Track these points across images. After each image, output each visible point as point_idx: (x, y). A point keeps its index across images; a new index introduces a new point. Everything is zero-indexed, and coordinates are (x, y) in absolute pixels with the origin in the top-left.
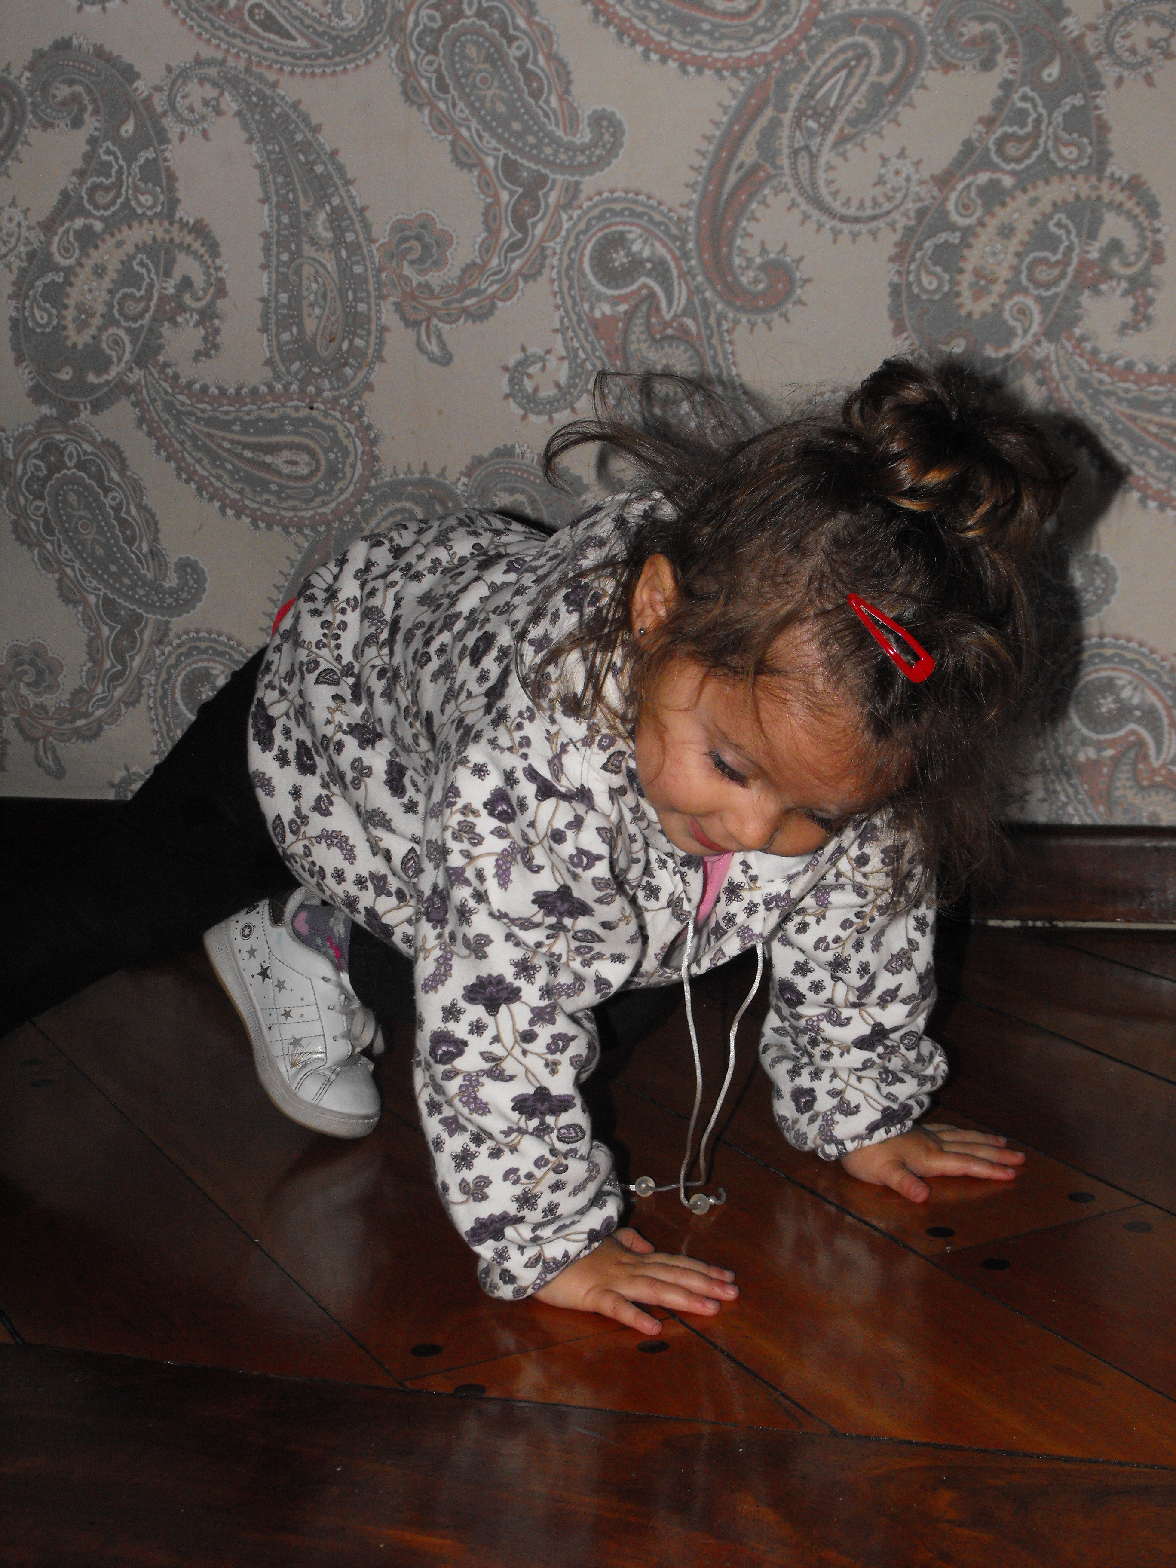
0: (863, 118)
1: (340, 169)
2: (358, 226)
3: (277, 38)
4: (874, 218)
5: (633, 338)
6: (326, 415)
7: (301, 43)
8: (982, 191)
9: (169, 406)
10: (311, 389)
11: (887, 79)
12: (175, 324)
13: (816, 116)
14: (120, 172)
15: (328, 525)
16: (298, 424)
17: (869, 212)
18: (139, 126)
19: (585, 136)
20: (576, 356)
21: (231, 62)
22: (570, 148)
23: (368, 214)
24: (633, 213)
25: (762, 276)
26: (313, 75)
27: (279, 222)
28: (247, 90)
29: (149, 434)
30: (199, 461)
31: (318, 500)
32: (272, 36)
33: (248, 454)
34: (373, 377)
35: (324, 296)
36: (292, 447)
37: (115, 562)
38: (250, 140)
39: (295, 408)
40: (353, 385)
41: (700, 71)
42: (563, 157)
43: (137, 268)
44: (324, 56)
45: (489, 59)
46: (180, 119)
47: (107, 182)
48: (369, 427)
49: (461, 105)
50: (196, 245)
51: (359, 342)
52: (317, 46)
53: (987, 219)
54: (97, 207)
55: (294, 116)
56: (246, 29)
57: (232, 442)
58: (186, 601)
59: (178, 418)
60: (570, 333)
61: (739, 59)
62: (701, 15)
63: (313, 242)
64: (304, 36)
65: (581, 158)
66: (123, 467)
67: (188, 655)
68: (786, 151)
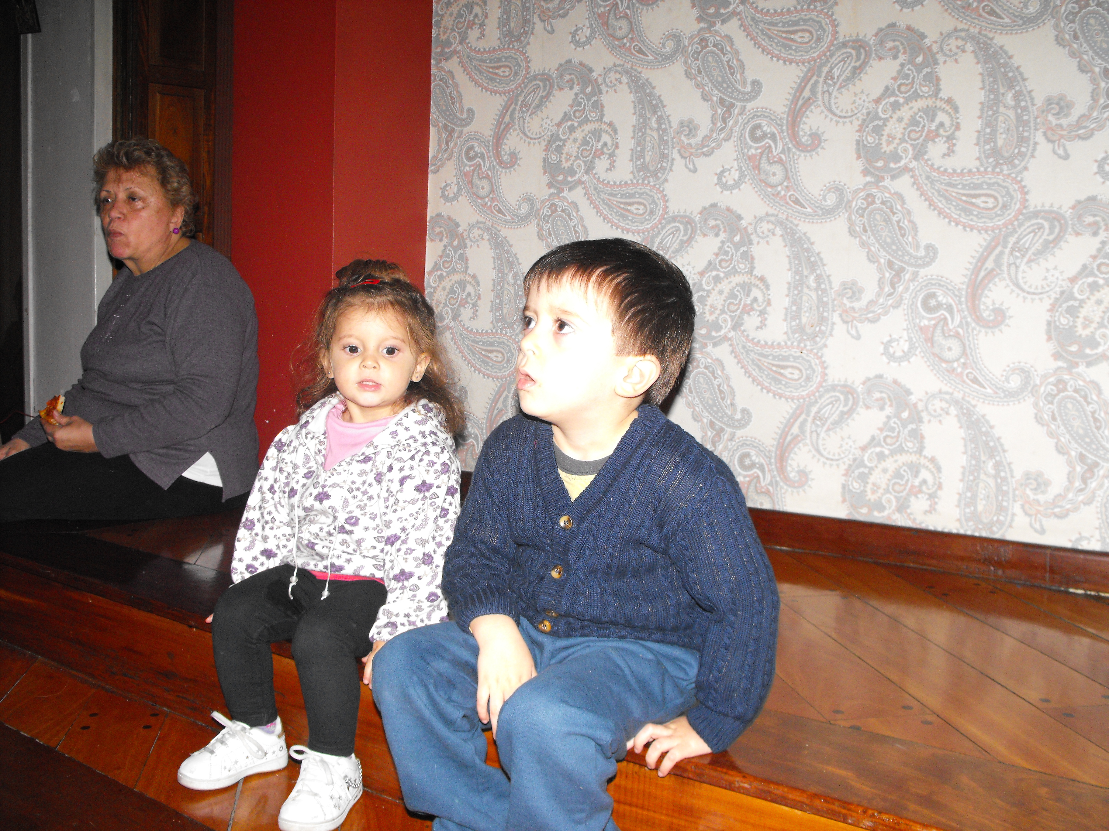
0: (1039, 253)
1: (821, 260)
2: (827, 282)
3: (799, 208)
4: (1041, 293)
5: (936, 334)
6: (807, 356)
7: (809, 210)
8: (1090, 285)
9: (744, 347)
10: (802, 345)
11: (1051, 238)
12: (749, 315)
13: (1020, 250)
14: (732, 255)
15: (804, 399)
16: (795, 358)
17: (1040, 291)
18: (741, 238)
19: (922, 253)
20: (912, 341)
21: (780, 216)
22: (916, 258)
23: (831, 278)
24: (940, 285)
25: (992, 314)
26: (813, 222)
27: (794, 278)
28: (786, 227)
29: (735, 357)
30: (754, 370)
31: (801, 389)
32: (797, 207)
33: (774, 368)
34: (828, 343)
35: (811, 309)
36: (793, 367)
37: (716, 406)
38: (785, 246)
39: (795, 352)
40: (819, 345)
41: (972, 230)
42: (912, 261)
43: (736, 292)
44: (818, 215)
45: (885, 220)
46: (758, 236)
47: (727, 258)
48: (825, 362)
49: (872, 238)
50: (760, 285)
51: (823, 328)
52: (816, 212)
53: (1091, 297)
54: (722, 268)
55: (804, 238)
56: (787, 203)
57: (768, 363)
58: (743, 425)
59: (747, 352)
60: (910, 331)
61: (988, 227)
62: (973, 208)
63: (808, 287)
64: (810, 207)
65: (920, 262)
66: (723, 369)
67: (742, 446)
68: (1006, 264)
